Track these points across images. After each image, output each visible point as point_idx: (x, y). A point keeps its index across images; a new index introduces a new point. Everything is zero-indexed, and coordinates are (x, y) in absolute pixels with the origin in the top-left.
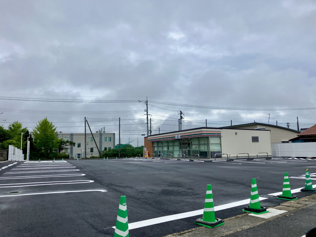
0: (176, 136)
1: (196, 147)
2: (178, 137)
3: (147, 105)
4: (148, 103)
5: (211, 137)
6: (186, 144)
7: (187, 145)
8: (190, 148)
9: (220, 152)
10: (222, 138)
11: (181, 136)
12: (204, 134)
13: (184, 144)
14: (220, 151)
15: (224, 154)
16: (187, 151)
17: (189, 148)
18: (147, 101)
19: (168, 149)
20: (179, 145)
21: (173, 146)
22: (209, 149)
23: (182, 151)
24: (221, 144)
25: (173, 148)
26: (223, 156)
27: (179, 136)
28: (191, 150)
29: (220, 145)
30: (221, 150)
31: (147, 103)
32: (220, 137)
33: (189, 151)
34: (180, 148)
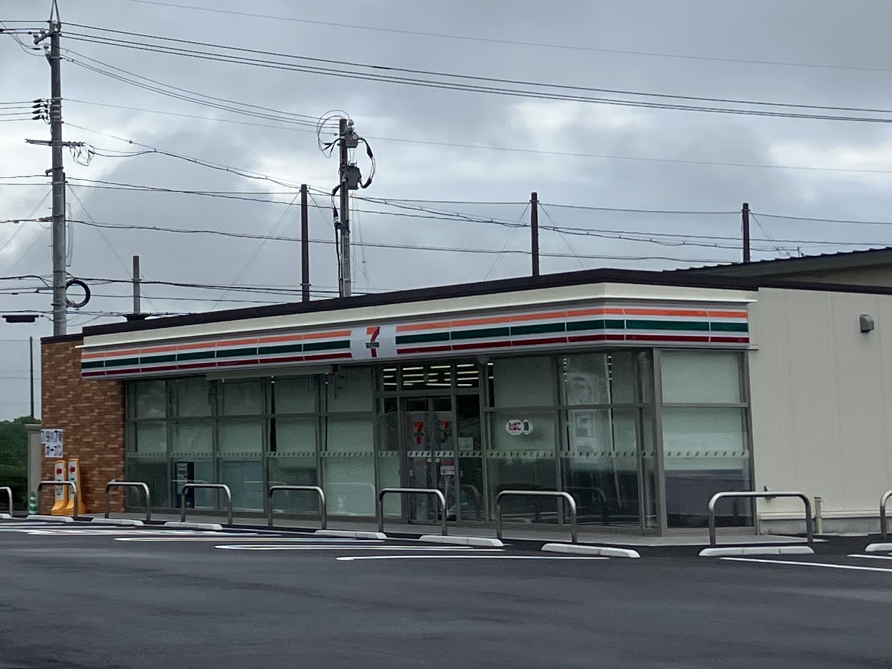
0: (359, 337)
1: (534, 437)
2: (373, 346)
3: (54, 60)
4: (62, 42)
5: (665, 350)
6: (443, 405)
7: (450, 415)
8: (477, 445)
9: (742, 478)
10: (753, 362)
11: (400, 340)
12: (618, 324)
13: (420, 405)
14: (738, 472)
15: (769, 497)
16: (450, 462)
17: (470, 441)
18: (59, 26)
19: (273, 448)
20: (378, 410)
21: (323, 420)
22: (655, 454)
23: (407, 464)
24: (746, 413)
25: (322, 443)
26: (763, 510)
27: (388, 334)
28: (488, 454)
29: (737, 421)
30: (751, 461)
31: (55, 45)
32: (742, 356)
33: (470, 470)
34: (390, 439)
